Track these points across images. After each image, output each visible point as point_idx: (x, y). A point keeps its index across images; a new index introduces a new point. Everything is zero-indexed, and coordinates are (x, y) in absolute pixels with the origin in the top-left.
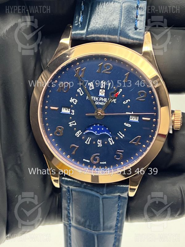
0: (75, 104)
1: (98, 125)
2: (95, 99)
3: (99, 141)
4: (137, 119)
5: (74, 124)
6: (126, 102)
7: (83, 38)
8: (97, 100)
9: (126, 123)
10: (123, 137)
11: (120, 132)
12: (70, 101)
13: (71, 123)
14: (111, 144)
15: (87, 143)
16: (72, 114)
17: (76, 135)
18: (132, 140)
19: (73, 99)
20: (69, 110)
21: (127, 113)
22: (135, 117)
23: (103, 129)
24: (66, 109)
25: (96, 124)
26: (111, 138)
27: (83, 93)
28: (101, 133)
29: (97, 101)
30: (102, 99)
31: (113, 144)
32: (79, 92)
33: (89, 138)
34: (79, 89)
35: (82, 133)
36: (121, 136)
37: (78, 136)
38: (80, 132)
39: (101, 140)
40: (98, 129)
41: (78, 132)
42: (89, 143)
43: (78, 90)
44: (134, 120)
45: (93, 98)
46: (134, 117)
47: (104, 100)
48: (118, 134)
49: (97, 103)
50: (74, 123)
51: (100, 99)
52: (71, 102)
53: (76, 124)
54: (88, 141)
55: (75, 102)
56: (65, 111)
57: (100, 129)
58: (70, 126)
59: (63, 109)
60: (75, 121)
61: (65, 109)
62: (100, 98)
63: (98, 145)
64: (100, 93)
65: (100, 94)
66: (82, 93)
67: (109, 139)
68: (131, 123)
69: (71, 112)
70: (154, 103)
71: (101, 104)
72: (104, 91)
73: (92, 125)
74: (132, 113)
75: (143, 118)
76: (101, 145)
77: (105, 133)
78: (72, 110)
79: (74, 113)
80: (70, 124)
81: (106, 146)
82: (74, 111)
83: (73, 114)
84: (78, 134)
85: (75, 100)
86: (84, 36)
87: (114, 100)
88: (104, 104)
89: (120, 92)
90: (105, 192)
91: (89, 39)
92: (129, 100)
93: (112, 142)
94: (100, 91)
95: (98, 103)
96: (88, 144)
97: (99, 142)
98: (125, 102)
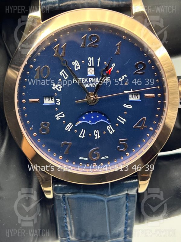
0: (60, 90)
1: (92, 112)
2: (83, 81)
3: (96, 132)
4: (138, 98)
5: (63, 116)
6: (122, 78)
7: (55, 7)
8: (86, 81)
9: (125, 105)
10: (124, 122)
11: (119, 117)
12: (53, 88)
13: (58, 116)
14: (111, 133)
15: (81, 137)
16: (57, 104)
17: (66, 129)
18: (136, 124)
19: (55, 85)
20: (52, 99)
21: (125, 92)
22: (135, 95)
23: (98, 116)
24: (49, 99)
25: (89, 112)
26: (110, 126)
27: (68, 76)
28: (96, 122)
29: (86, 83)
30: (92, 79)
31: (114, 132)
32: (63, 75)
33: (83, 130)
34: (62, 71)
35: (73, 125)
36: (122, 121)
37: (69, 130)
38: (71, 125)
39: (98, 131)
40: (92, 117)
41: (68, 125)
42: (83, 136)
43: (60, 73)
44: (135, 99)
45: (81, 80)
46: (133, 95)
47: (95, 80)
48: (118, 119)
49: (86, 86)
50: (61, 115)
51: (90, 81)
52: (55, 89)
53: (64, 116)
54: (82, 135)
55: (59, 89)
56: (47, 102)
57: (95, 117)
58: (57, 119)
59: (44, 99)
60: (62, 113)
61: (47, 99)
62: (90, 78)
63: (96, 137)
64: (88, 72)
65: (89, 74)
66: (66, 76)
67: (108, 127)
68: (132, 103)
69: (56, 102)
70: (156, 74)
71: (92, 85)
72: (93, 69)
73: (84, 114)
74: (132, 91)
75: (146, 95)
76: (99, 137)
77: (102, 121)
78: (57, 99)
79: (59, 102)
80: (56, 117)
81: (105, 136)
82: (59, 100)
83: (59, 104)
84: (69, 127)
85: (58, 86)
86: (57, 5)
87: (108, 79)
88: (96, 86)
89: (113, 67)
90: (110, 193)
91: (63, 8)
92: (125, 76)
93: (111, 130)
94: (88, 70)
95: (88, 85)
96: (83, 138)
97: (96, 134)
98: (120, 78)
